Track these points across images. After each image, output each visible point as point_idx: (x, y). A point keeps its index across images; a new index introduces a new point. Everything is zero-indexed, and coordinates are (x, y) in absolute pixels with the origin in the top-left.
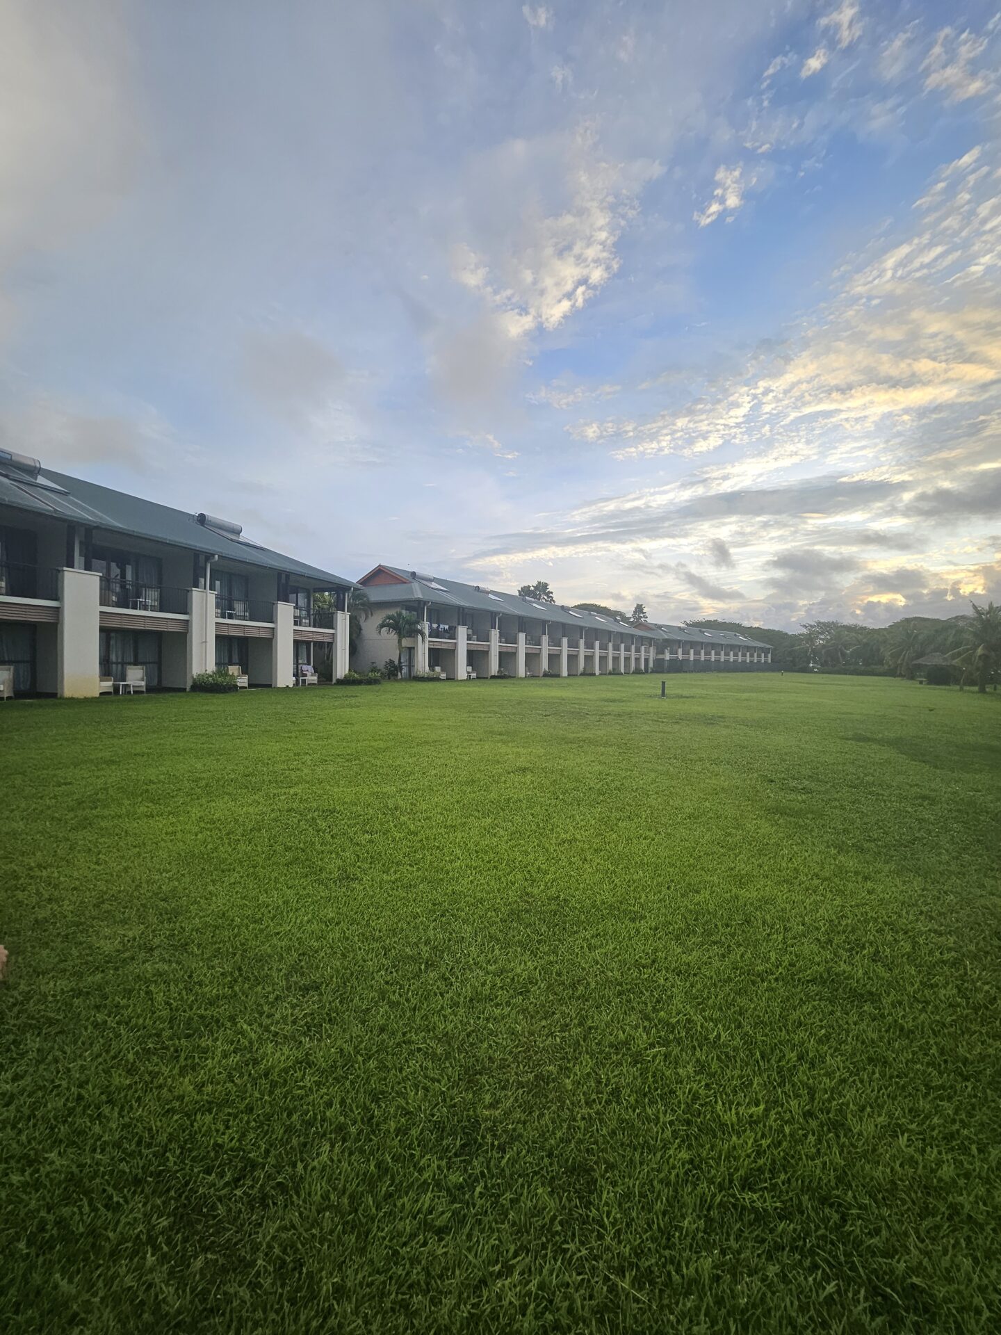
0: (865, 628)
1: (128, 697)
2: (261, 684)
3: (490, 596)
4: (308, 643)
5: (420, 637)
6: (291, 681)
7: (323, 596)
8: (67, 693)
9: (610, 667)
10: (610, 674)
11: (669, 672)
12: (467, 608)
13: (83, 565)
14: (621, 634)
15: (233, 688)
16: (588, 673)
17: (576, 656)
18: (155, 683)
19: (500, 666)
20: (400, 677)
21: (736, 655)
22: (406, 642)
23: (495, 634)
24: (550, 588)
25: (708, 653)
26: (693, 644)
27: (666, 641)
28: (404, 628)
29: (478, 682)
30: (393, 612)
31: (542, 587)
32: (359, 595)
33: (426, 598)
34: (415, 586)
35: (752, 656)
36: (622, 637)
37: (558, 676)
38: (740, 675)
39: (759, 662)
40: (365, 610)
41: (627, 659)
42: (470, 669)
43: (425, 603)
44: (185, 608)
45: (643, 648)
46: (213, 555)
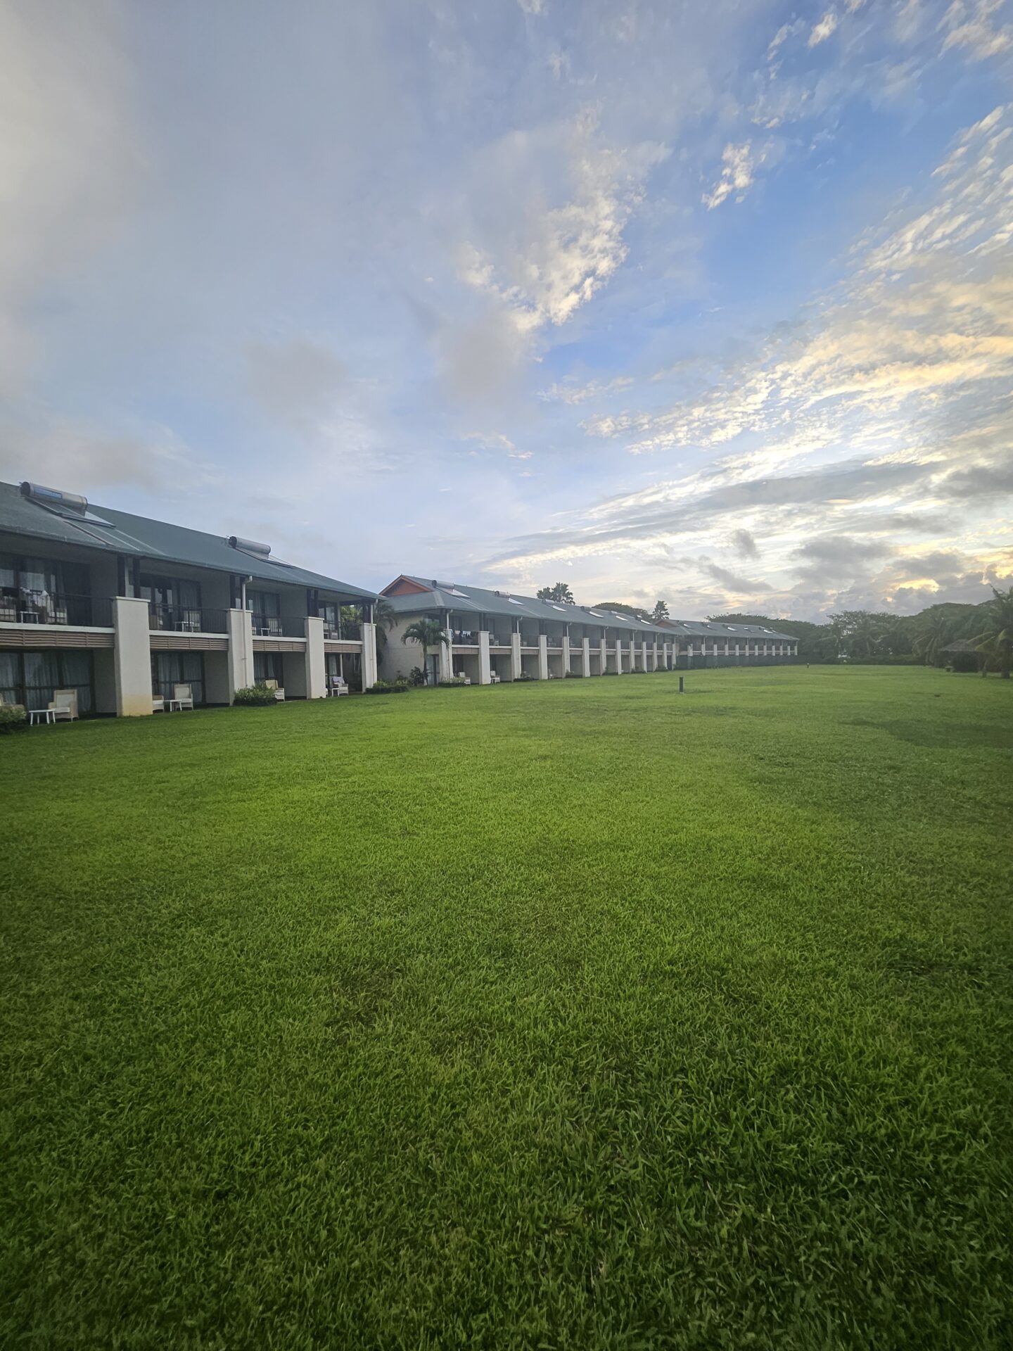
0: (894, 617)
1: (177, 713)
2: (298, 696)
3: (510, 600)
4: (337, 655)
5: (444, 644)
6: (323, 693)
7: (349, 609)
8: (126, 712)
9: (633, 665)
10: (633, 672)
11: (693, 668)
12: (489, 613)
13: (132, 594)
14: (643, 632)
15: (273, 701)
16: (610, 673)
17: (598, 656)
18: (200, 699)
19: (523, 669)
20: (426, 684)
21: (761, 648)
22: (431, 650)
23: (516, 638)
24: (570, 589)
25: (732, 648)
26: (716, 640)
27: (688, 637)
28: (428, 636)
29: (502, 685)
30: (416, 621)
31: (561, 590)
32: (384, 606)
33: (448, 606)
34: (437, 594)
35: (777, 649)
36: (644, 635)
37: (581, 676)
38: (764, 669)
39: (785, 655)
40: (390, 621)
41: (650, 657)
42: (493, 673)
43: (447, 610)
44: (224, 629)
45: (665, 645)
46: (248, 576)
